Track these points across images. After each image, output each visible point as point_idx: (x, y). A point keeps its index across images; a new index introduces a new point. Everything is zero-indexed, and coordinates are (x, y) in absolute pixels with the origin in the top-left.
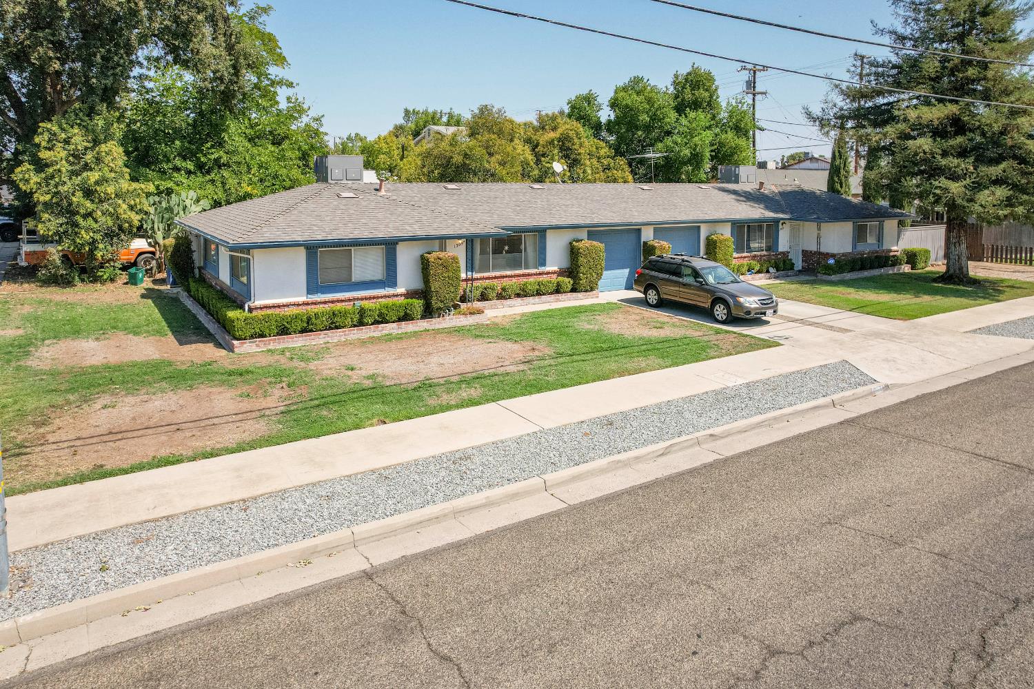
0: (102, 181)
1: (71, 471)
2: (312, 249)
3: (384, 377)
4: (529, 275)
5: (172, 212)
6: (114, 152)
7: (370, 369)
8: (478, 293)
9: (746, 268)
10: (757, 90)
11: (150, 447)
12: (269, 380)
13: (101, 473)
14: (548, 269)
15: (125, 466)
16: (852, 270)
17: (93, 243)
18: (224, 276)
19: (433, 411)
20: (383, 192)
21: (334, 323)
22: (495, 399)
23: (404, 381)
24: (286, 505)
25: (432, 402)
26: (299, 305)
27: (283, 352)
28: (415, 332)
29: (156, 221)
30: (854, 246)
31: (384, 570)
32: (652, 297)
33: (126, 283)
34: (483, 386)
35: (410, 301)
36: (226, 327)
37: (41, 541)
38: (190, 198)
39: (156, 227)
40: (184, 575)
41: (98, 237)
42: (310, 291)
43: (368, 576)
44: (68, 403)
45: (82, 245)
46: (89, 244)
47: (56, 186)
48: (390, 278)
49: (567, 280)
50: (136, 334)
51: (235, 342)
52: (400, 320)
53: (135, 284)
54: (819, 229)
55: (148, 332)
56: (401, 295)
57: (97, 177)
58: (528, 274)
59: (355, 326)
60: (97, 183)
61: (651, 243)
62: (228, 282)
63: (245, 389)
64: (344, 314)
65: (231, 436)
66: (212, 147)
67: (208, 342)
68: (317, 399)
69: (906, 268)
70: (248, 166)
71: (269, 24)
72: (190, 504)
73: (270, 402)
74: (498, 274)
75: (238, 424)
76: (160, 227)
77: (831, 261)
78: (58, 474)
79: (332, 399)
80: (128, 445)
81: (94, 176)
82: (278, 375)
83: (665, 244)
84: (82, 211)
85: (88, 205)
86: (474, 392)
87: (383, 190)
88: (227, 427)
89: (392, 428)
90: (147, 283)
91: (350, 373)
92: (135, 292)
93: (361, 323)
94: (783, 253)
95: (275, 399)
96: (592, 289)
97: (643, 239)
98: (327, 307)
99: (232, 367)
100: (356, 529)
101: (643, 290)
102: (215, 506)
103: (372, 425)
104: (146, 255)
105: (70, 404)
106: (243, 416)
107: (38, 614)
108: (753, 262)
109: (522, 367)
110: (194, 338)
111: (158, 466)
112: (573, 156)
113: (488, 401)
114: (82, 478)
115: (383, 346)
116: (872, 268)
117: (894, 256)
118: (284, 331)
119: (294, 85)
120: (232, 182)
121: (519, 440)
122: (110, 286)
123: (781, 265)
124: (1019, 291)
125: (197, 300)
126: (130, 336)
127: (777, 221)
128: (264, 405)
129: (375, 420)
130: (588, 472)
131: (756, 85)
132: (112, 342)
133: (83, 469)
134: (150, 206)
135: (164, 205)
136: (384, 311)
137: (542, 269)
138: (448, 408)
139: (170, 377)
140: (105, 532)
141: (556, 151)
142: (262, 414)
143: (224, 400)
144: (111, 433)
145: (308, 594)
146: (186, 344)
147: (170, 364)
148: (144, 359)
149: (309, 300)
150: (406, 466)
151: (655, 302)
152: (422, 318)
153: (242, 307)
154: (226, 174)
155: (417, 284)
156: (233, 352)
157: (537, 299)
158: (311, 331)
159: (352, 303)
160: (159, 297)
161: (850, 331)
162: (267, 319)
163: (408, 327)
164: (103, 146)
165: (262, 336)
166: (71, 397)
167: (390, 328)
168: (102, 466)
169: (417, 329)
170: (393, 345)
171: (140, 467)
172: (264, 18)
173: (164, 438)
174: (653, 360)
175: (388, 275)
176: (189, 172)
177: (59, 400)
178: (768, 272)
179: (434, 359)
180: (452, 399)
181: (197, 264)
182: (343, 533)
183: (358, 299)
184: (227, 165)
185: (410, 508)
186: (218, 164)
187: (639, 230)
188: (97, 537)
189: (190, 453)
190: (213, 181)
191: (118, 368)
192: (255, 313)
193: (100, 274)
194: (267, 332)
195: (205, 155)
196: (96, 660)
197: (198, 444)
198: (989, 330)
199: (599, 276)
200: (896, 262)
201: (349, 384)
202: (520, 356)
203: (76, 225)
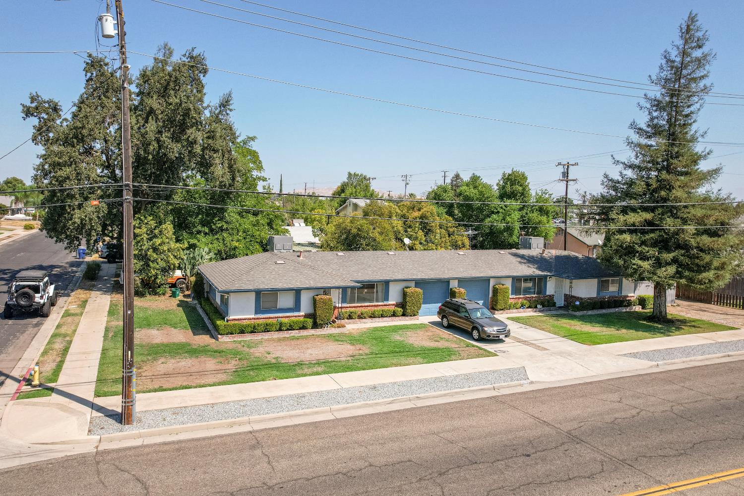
0: (162, 243)
1: (151, 387)
2: (258, 293)
3: (282, 358)
4: (377, 306)
5: (195, 260)
6: (168, 228)
7: (278, 354)
8: (347, 315)
9: (520, 305)
10: (570, 178)
11: (180, 381)
12: (231, 356)
13: (161, 389)
14: (390, 302)
15: (170, 387)
16: (593, 308)
17: (157, 274)
18: (218, 300)
19: (298, 376)
20: (301, 258)
21: (267, 329)
22: (328, 373)
23: (290, 361)
24: (227, 407)
25: (300, 372)
26: (250, 319)
27: (240, 342)
28: (307, 336)
29: (187, 264)
30: (598, 293)
31: (257, 431)
32: (445, 322)
33: (170, 296)
34: (325, 367)
35: (306, 319)
36: (216, 328)
37: (144, 409)
38: (205, 251)
39: (187, 267)
40: (189, 425)
41: (159, 272)
42: (256, 313)
43: (251, 432)
44: (148, 360)
45: (151, 277)
46: (154, 276)
47: (141, 246)
48: (297, 307)
49: (399, 309)
50: (175, 328)
51: (219, 336)
52: (300, 329)
53: (175, 297)
54: (571, 283)
55: (180, 327)
56: (302, 316)
57: (160, 242)
58: (379, 306)
59: (278, 331)
60: (159, 245)
61: (454, 289)
62: (219, 303)
63: (221, 359)
64: (271, 325)
65: (211, 380)
66: (218, 220)
67: (207, 334)
68: (249, 367)
69: (637, 308)
70: (238, 230)
71: (254, 146)
72: (193, 403)
73: (230, 366)
74: (359, 305)
75: (215, 375)
76: (189, 267)
77: (578, 303)
78: (147, 388)
79: (256, 367)
80: (172, 380)
81: (158, 241)
82: (236, 353)
83: (462, 290)
84: (152, 259)
85: (155, 256)
86: (320, 369)
87: (301, 257)
88: (211, 376)
89: (279, 382)
90: (180, 297)
91: (267, 355)
92: (175, 301)
93: (280, 330)
94: (550, 296)
95: (232, 365)
96: (414, 315)
97: (451, 287)
98: (264, 321)
99: (216, 349)
100: (250, 417)
101: (441, 318)
102: (202, 405)
103: (269, 380)
104: (181, 280)
105: (149, 361)
106: (218, 371)
107: (145, 430)
108: (525, 302)
109: (348, 358)
110: (201, 332)
111: (182, 389)
112: (428, 228)
113: (324, 373)
114: (155, 391)
115: (288, 343)
116: (609, 307)
117: (629, 300)
118: (242, 332)
119: (267, 179)
120: (228, 239)
121: (328, 392)
122: (162, 297)
123: (546, 303)
124: (699, 329)
125: (204, 310)
126: (173, 328)
127: (546, 277)
128: (227, 367)
129: (272, 378)
130: (351, 407)
131: (569, 175)
132: (165, 332)
133: (156, 387)
134: (184, 255)
135: (191, 256)
136: (292, 324)
137: (386, 303)
138: (305, 375)
139: (190, 352)
140: (164, 409)
141: (417, 225)
142: (225, 371)
143: (210, 364)
144: (165, 374)
145: (229, 435)
146: (197, 335)
147: (190, 345)
148: (178, 341)
149: (256, 317)
150: (278, 397)
151: (446, 325)
152: (312, 329)
153: (223, 319)
154: (225, 235)
155: (311, 311)
156: (218, 341)
157: (381, 319)
158: (255, 332)
159: (276, 319)
160: (186, 306)
161: (547, 349)
162: (234, 325)
163: (304, 333)
164: (164, 225)
165: (232, 334)
166: (150, 358)
167: (294, 333)
168: (162, 387)
169: (308, 334)
170: (293, 342)
171: (176, 389)
172: (252, 143)
173: (185, 378)
174: (419, 359)
175: (296, 305)
176: (206, 234)
177: (145, 359)
178: (536, 307)
179: (309, 351)
180: (310, 371)
181: (206, 290)
182: (246, 418)
183: (280, 317)
184: (227, 229)
185: (273, 412)
186: (221, 229)
187: (449, 281)
188: (161, 411)
189: (195, 385)
190: (217, 239)
191: (167, 345)
192: (229, 322)
193: (158, 291)
194: (234, 332)
195: (215, 224)
196: (162, 444)
197: (198, 382)
198: (635, 355)
199: (419, 308)
200: (629, 304)
201: (266, 360)
202: (351, 353)
203: (148, 265)
